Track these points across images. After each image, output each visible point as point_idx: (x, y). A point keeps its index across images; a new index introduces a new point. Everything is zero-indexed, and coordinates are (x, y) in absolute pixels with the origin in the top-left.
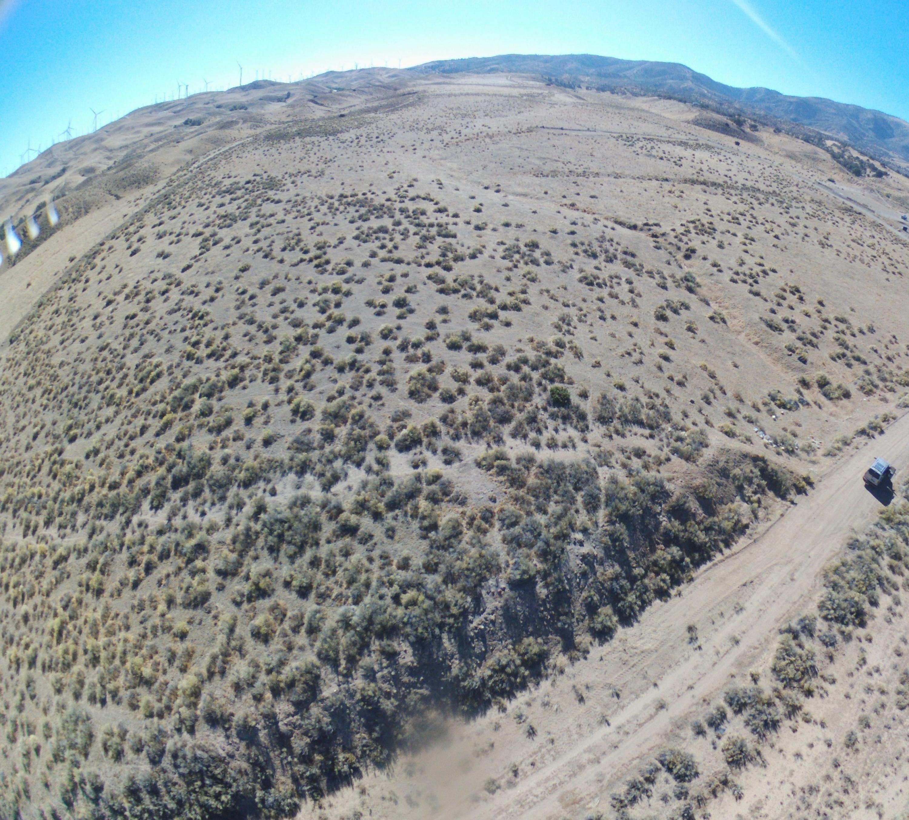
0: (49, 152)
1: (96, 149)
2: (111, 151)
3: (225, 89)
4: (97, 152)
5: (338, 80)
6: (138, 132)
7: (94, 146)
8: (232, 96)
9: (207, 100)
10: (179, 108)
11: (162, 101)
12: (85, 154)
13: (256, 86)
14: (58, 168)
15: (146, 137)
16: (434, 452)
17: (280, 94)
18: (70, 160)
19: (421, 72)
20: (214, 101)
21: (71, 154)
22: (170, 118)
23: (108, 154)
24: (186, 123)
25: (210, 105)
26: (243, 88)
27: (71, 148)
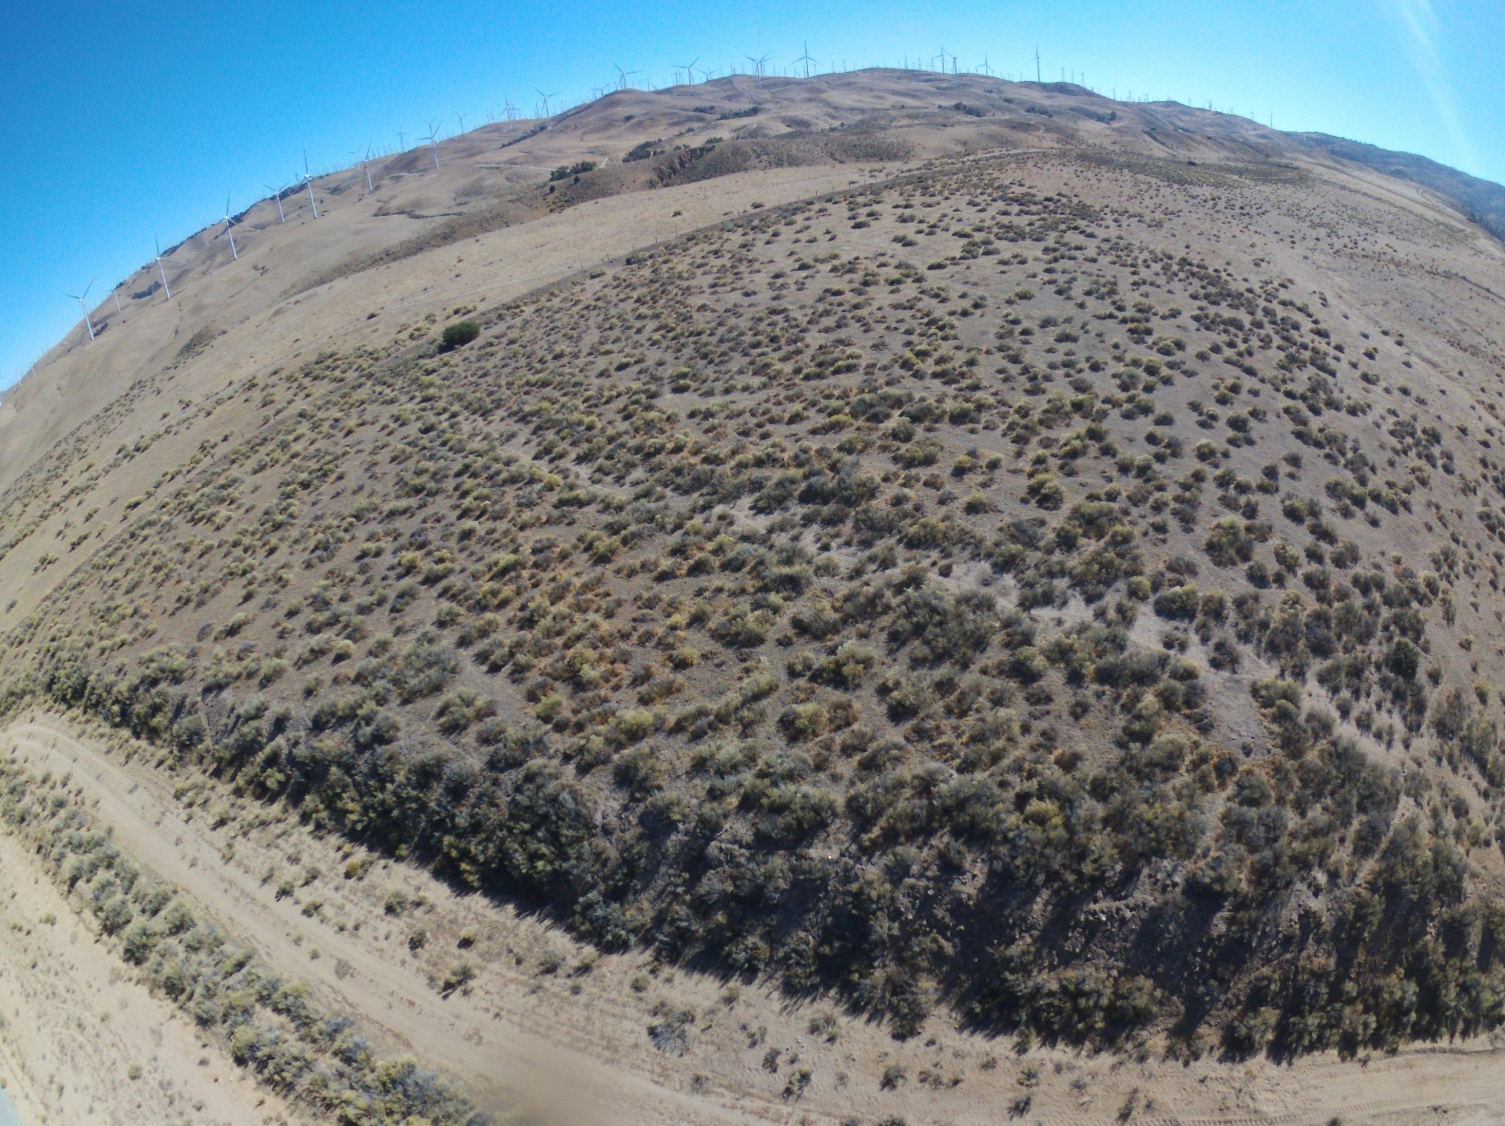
0: (727, 81)
1: (810, 100)
2: (836, 108)
3: (1016, 79)
4: (813, 105)
5: (1186, 118)
6: (880, 98)
7: (807, 95)
8: (1024, 91)
9: (989, 87)
10: (944, 85)
11: (916, 68)
12: (792, 101)
13: (1062, 88)
14: (746, 106)
15: (893, 107)
16: (1205, 640)
17: (1101, 111)
18: (766, 101)
19: (1302, 143)
20: (999, 92)
21: (766, 95)
22: (932, 94)
23: (831, 111)
24: (958, 107)
25: (993, 95)
26: (1044, 87)
27: (765, 87)
